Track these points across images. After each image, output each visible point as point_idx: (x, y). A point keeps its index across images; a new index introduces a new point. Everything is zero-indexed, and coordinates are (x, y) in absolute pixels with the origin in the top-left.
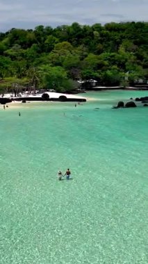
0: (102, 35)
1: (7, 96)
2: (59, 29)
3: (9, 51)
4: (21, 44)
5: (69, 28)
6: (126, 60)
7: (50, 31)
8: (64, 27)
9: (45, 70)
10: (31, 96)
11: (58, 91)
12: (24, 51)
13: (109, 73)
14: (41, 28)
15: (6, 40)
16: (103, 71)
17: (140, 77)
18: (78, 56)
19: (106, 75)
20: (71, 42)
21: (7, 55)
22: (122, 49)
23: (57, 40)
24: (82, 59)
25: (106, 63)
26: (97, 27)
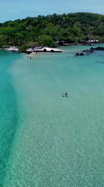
0: (66, 19)
1: (29, 50)
2: (47, 16)
3: (27, 28)
4: (32, 25)
5: (52, 16)
6: (77, 31)
7: (44, 18)
8: (50, 15)
9: (43, 38)
10: (39, 50)
11: (49, 47)
12: (33, 28)
13: (70, 37)
14: (40, 16)
15: (25, 23)
16: (67, 36)
17: (83, 39)
18: (56, 30)
19: (69, 39)
20: (53, 23)
21: (26, 30)
22: (75, 26)
23: (47, 22)
24: (58, 31)
25: (68, 33)
26: (64, 15)
